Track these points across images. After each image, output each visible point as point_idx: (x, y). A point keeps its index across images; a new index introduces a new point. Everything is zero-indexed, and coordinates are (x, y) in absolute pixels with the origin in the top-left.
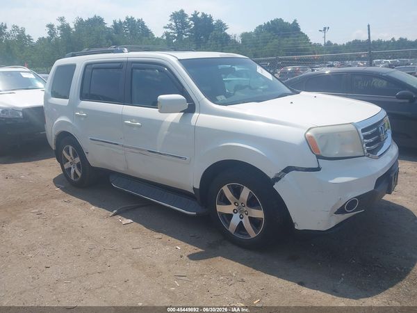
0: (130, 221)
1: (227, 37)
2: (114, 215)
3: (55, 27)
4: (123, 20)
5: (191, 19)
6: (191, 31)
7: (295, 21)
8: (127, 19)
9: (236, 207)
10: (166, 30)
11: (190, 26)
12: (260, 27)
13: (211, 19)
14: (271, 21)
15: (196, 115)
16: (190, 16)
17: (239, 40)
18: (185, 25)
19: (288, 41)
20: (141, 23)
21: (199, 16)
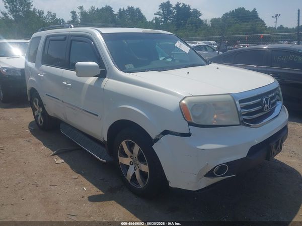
0: (63, 161)
1: (201, 21)
2: (55, 155)
3: (77, 13)
4: (125, 9)
5: (174, 8)
6: (174, 17)
7: (255, 9)
8: (129, 7)
9: (131, 160)
10: (155, 16)
11: (174, 13)
12: (227, 14)
13: (189, 8)
14: (235, 10)
15: (106, 79)
16: (174, 6)
17: (209, 24)
18: (170, 12)
19: (247, 25)
20: (138, 10)
21: (181, 5)
